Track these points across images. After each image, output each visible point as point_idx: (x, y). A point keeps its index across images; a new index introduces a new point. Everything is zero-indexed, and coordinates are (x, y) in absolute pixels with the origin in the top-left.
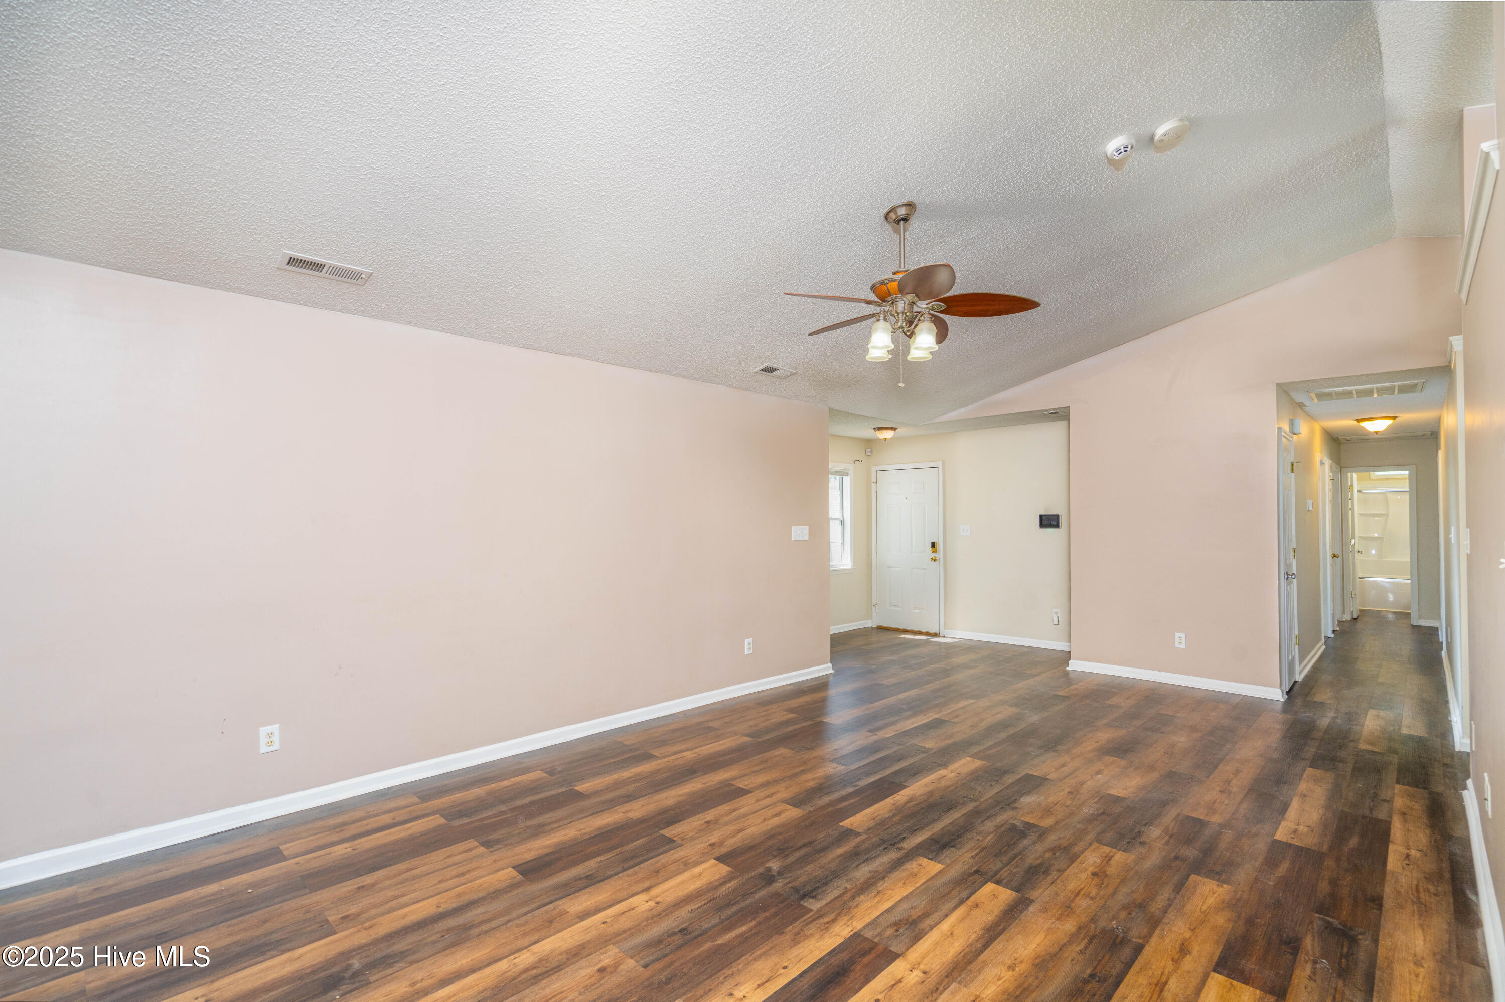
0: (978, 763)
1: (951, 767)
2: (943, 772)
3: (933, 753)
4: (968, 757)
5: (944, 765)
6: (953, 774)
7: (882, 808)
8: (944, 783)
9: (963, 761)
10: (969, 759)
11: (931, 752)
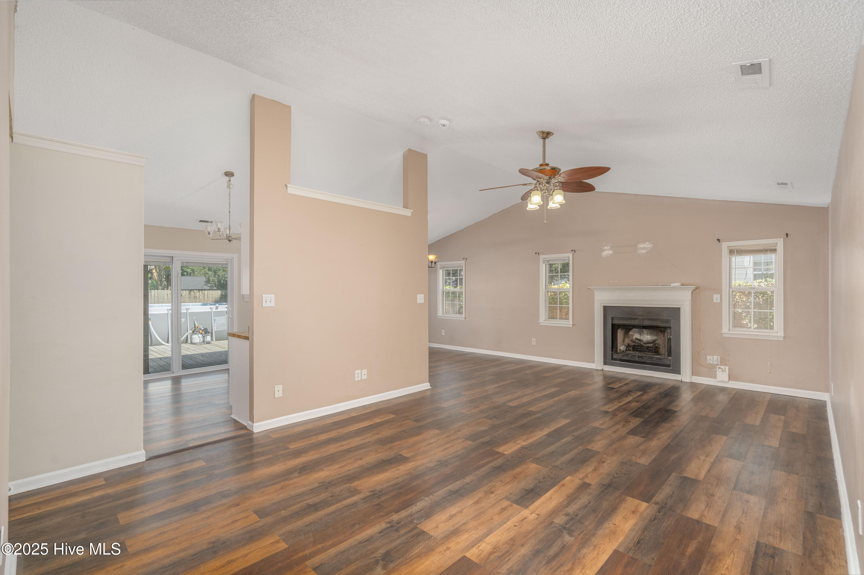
0: (500, 450)
1: (519, 446)
2: (524, 443)
3: (530, 458)
4: (506, 454)
5: (523, 448)
6: (518, 442)
7: (554, 427)
8: (525, 437)
9: (510, 451)
10: (506, 453)
11: (531, 459)
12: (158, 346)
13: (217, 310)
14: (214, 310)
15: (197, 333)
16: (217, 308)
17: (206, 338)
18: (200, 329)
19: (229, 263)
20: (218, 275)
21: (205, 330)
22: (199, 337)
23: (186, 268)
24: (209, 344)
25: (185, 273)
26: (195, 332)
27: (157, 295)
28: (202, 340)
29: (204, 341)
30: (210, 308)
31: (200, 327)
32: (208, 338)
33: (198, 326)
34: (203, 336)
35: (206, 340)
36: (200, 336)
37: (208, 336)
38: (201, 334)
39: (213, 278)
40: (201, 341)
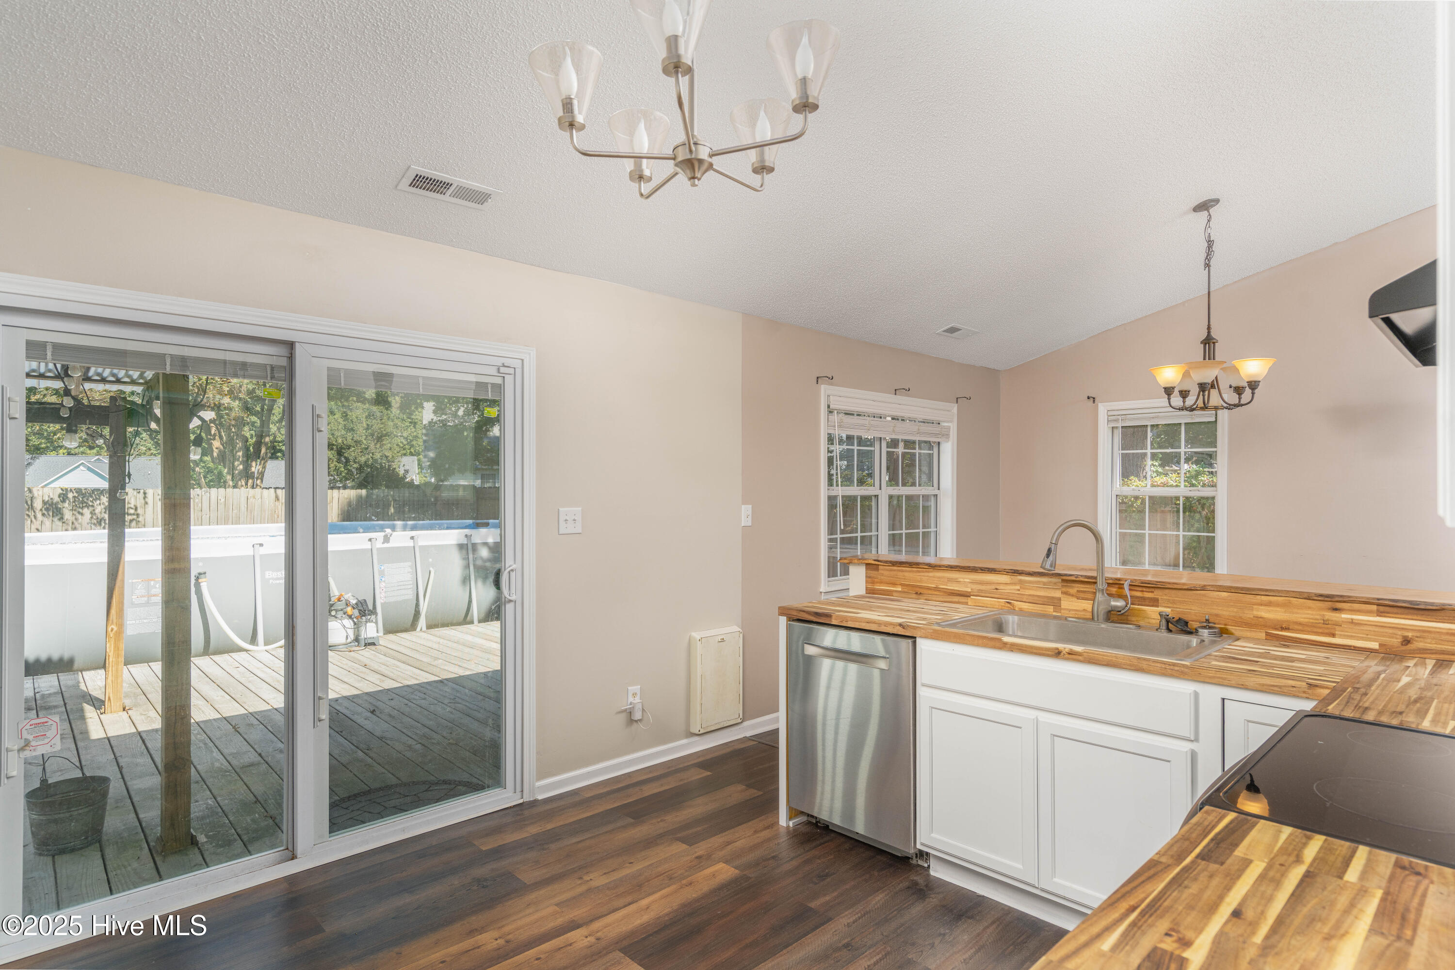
12: (226, 656)
13: (386, 545)
14: (379, 544)
15: (340, 614)
16: (386, 539)
17: (363, 629)
18: (347, 604)
19: (509, 379)
20: (346, 458)
21: (360, 605)
22: (344, 626)
23: (280, 444)
24: (373, 647)
25: (279, 454)
26: (333, 613)
27: (223, 500)
28: (352, 637)
29: (357, 640)
30: (370, 540)
31: (346, 597)
32: (370, 630)
33: (341, 595)
34: (355, 624)
35: (363, 636)
36: (348, 623)
37: (368, 624)
38: (350, 617)
39: (335, 463)
40: (349, 640)
